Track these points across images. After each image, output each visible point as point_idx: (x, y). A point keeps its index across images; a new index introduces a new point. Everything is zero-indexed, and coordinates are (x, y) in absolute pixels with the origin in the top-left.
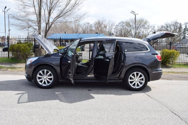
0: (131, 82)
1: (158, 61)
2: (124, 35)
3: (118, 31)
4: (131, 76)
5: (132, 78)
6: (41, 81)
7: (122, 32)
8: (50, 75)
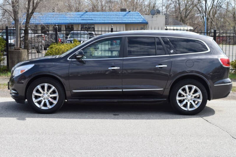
0: (181, 102)
1: (224, 67)
2: (185, 11)
3: (171, 4)
4: (180, 91)
5: (182, 95)
6: (39, 103)
7: (179, 4)
8: (54, 92)
